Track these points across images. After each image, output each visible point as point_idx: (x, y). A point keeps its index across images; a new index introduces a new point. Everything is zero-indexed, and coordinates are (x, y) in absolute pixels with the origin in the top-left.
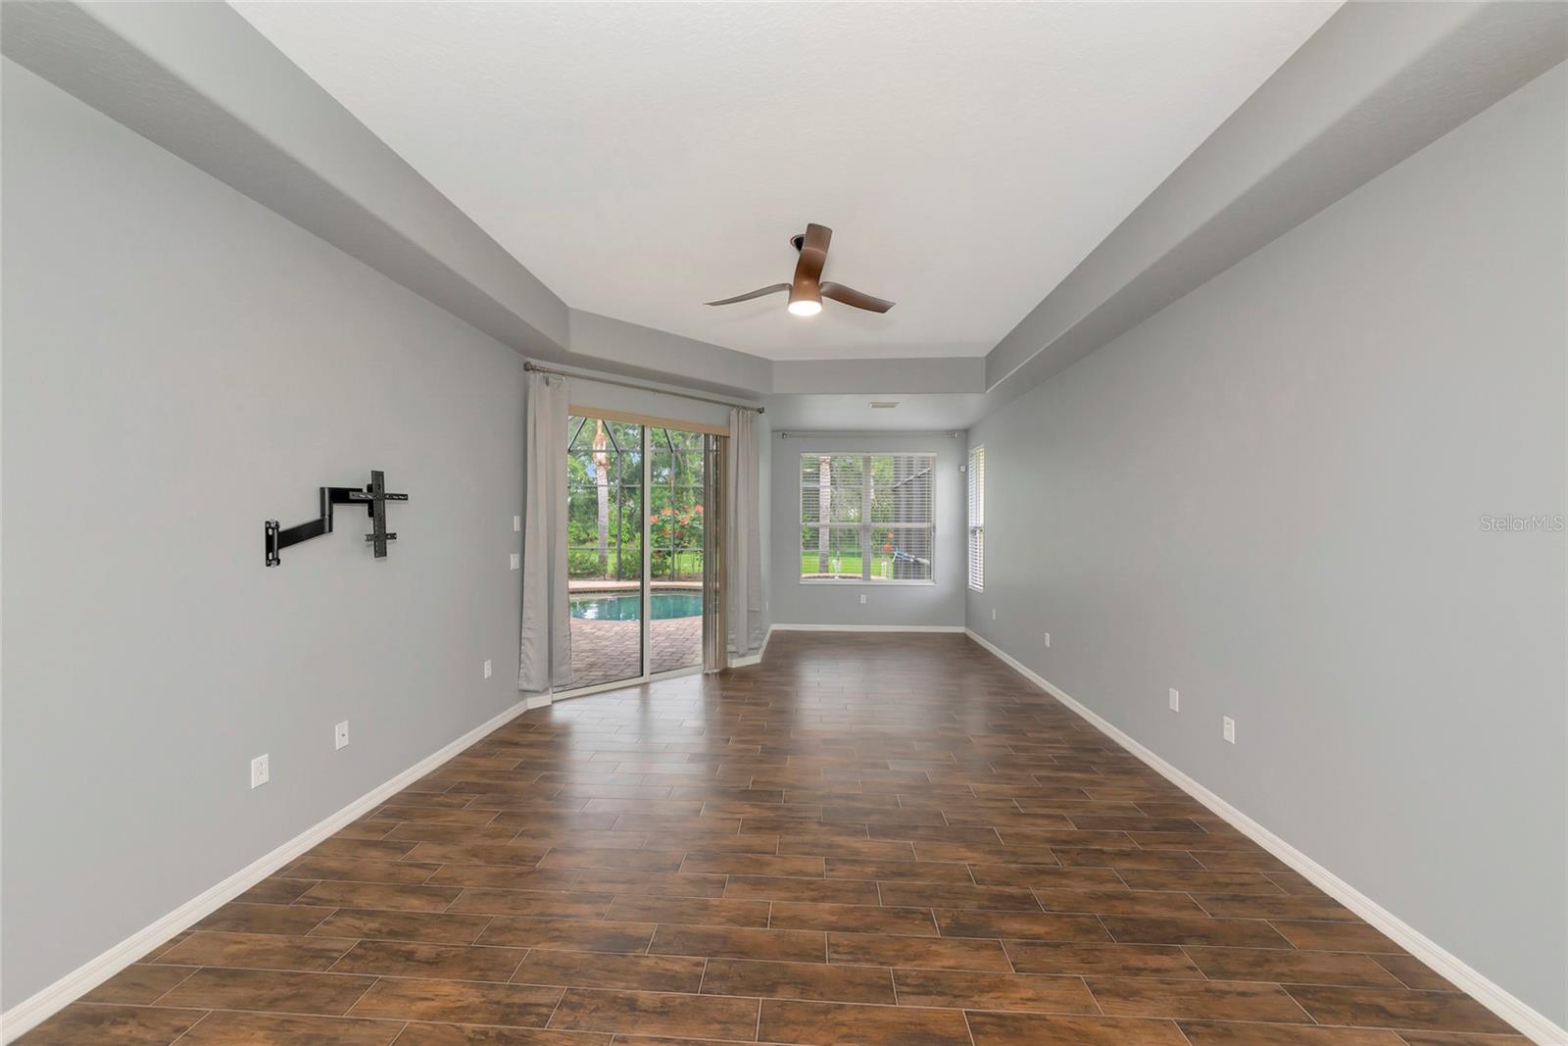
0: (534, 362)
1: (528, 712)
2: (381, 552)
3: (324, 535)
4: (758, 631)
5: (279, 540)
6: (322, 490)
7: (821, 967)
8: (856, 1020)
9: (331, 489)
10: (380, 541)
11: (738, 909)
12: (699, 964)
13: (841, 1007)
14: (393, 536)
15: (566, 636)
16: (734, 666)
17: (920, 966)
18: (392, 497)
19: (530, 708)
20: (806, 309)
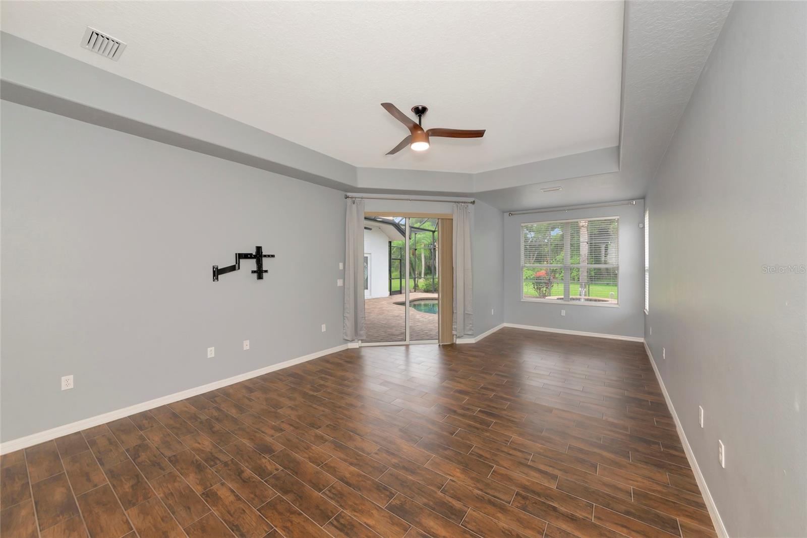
0: (349, 194)
1: (347, 350)
2: (260, 277)
3: (235, 271)
4: (471, 325)
5: (217, 272)
6: (236, 254)
7: (316, 493)
8: (299, 523)
9: (239, 254)
10: (260, 273)
11: (318, 454)
12: (277, 470)
13: (300, 514)
14: (266, 271)
15: (363, 317)
16: (457, 343)
17: (355, 516)
18: (265, 256)
19: (349, 348)
20: (420, 146)
